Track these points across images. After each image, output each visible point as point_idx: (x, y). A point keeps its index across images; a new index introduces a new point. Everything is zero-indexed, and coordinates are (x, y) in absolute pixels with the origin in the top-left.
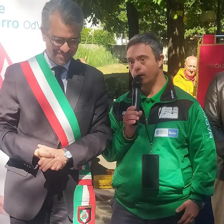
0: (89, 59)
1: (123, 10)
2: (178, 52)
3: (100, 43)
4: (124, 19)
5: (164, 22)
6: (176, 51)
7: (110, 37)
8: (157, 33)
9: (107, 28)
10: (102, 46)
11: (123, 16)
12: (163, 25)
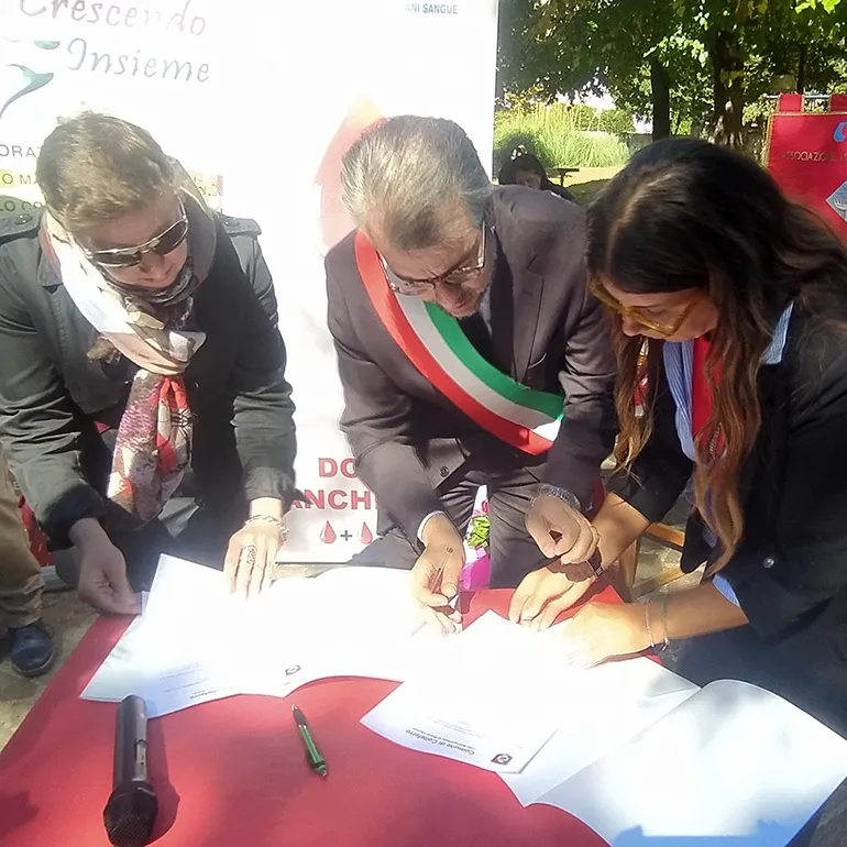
0: (591, 155)
1: (647, 78)
2: (732, 141)
3: (609, 130)
4: (648, 91)
5: (711, 97)
6: (729, 139)
7: (627, 119)
8: (700, 116)
9: (620, 104)
10: (613, 135)
11: (647, 87)
12: (709, 102)
